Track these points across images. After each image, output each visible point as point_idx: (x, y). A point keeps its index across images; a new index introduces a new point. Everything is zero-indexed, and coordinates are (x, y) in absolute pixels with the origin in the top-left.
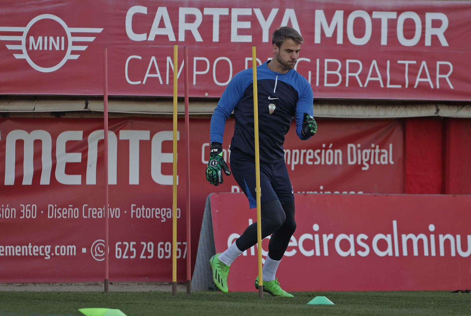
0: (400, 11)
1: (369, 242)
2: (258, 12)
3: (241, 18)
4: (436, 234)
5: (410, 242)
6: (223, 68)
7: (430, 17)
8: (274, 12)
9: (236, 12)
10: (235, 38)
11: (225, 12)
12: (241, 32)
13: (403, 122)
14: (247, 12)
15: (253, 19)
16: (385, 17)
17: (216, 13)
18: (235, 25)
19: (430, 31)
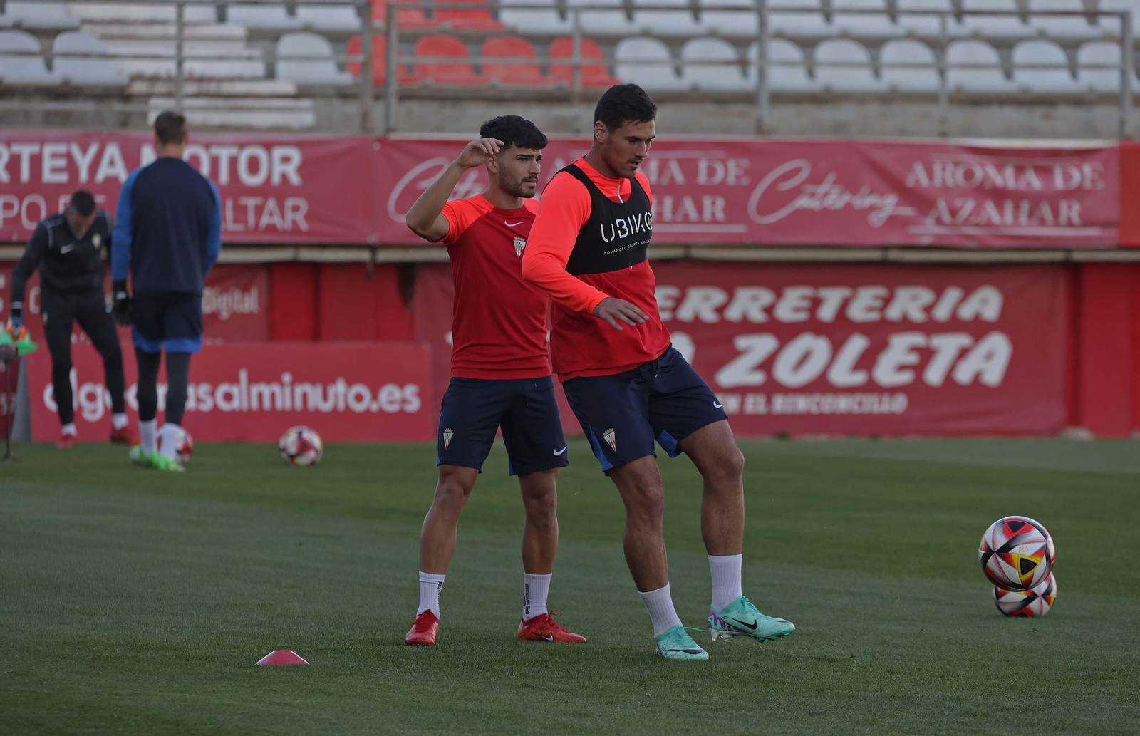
0: (242, 146)
1: (213, 394)
2: (75, 151)
3: (55, 156)
4: (293, 384)
5: (260, 396)
6: (33, 211)
7: (278, 153)
8: (93, 150)
9: (48, 150)
10: (48, 176)
11: (35, 149)
12: (55, 170)
13: (269, 266)
14: (62, 148)
15: (69, 156)
16: (224, 154)
17: (26, 151)
18: (47, 164)
19: (278, 169)
